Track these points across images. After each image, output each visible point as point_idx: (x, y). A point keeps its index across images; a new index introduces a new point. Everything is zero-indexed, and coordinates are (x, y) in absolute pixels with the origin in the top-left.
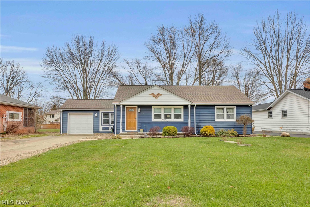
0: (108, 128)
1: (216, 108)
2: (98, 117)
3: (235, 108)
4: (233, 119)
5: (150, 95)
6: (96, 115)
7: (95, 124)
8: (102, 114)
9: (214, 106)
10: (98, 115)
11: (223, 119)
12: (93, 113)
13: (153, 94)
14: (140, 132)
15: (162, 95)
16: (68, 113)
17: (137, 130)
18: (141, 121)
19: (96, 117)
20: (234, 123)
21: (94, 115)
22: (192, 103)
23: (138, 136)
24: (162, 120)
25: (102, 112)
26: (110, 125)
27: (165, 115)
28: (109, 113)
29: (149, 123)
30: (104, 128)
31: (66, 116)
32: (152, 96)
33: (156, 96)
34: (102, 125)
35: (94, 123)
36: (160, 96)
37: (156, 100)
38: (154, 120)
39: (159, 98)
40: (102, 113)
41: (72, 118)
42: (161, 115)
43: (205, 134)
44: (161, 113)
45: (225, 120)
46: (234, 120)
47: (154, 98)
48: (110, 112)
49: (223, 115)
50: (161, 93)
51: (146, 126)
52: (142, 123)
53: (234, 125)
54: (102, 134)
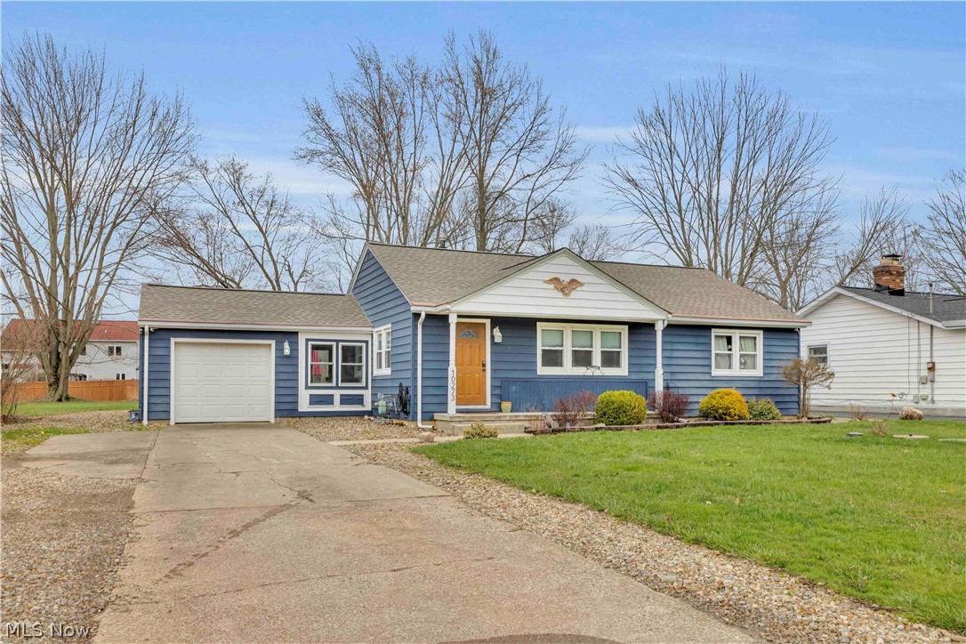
0: (328, 400)
1: (714, 332)
2: (293, 357)
3: (760, 335)
4: (754, 368)
5: (546, 282)
6: (287, 351)
7: (282, 384)
8: (310, 346)
9: (708, 328)
10: (294, 349)
11: (730, 367)
12: (273, 342)
13: (556, 280)
14: (501, 411)
15: (581, 284)
16: (173, 340)
17: (488, 406)
18: (502, 375)
19: (287, 357)
20: (760, 380)
21: (279, 349)
22: (670, 316)
23: (520, 427)
24: (568, 369)
25: (307, 340)
26: (337, 387)
27: (574, 352)
28: (334, 344)
29: (526, 381)
30: (314, 400)
31: (162, 352)
32: (552, 286)
33: (565, 287)
34: (307, 387)
35: (276, 380)
36: (578, 289)
37: (564, 302)
38: (542, 370)
39: (574, 294)
40: (310, 343)
41: (186, 361)
42: (561, 352)
43: (725, 415)
44: (562, 346)
45: (736, 371)
46: (758, 372)
47: (560, 294)
48: (337, 341)
49: (730, 356)
50: (580, 279)
51: (516, 392)
52: (503, 380)
53: (760, 388)
54: (309, 420)
